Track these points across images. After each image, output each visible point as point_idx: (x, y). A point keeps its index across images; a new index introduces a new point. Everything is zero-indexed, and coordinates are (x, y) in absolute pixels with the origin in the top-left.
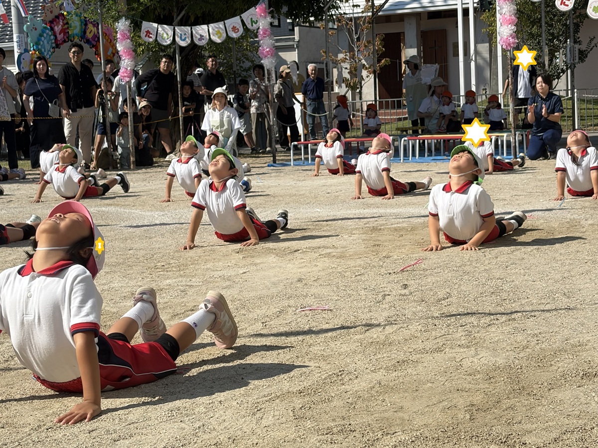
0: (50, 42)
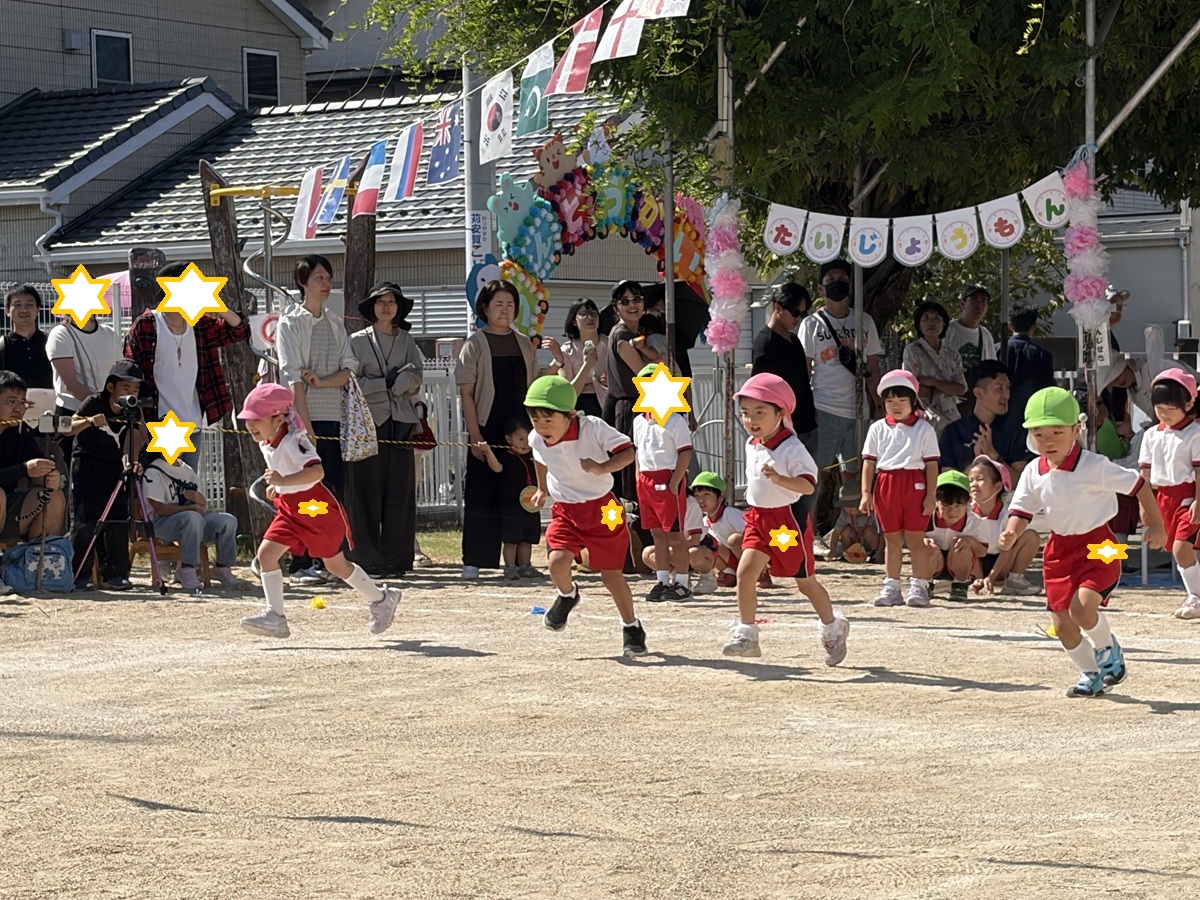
0: (549, 239)
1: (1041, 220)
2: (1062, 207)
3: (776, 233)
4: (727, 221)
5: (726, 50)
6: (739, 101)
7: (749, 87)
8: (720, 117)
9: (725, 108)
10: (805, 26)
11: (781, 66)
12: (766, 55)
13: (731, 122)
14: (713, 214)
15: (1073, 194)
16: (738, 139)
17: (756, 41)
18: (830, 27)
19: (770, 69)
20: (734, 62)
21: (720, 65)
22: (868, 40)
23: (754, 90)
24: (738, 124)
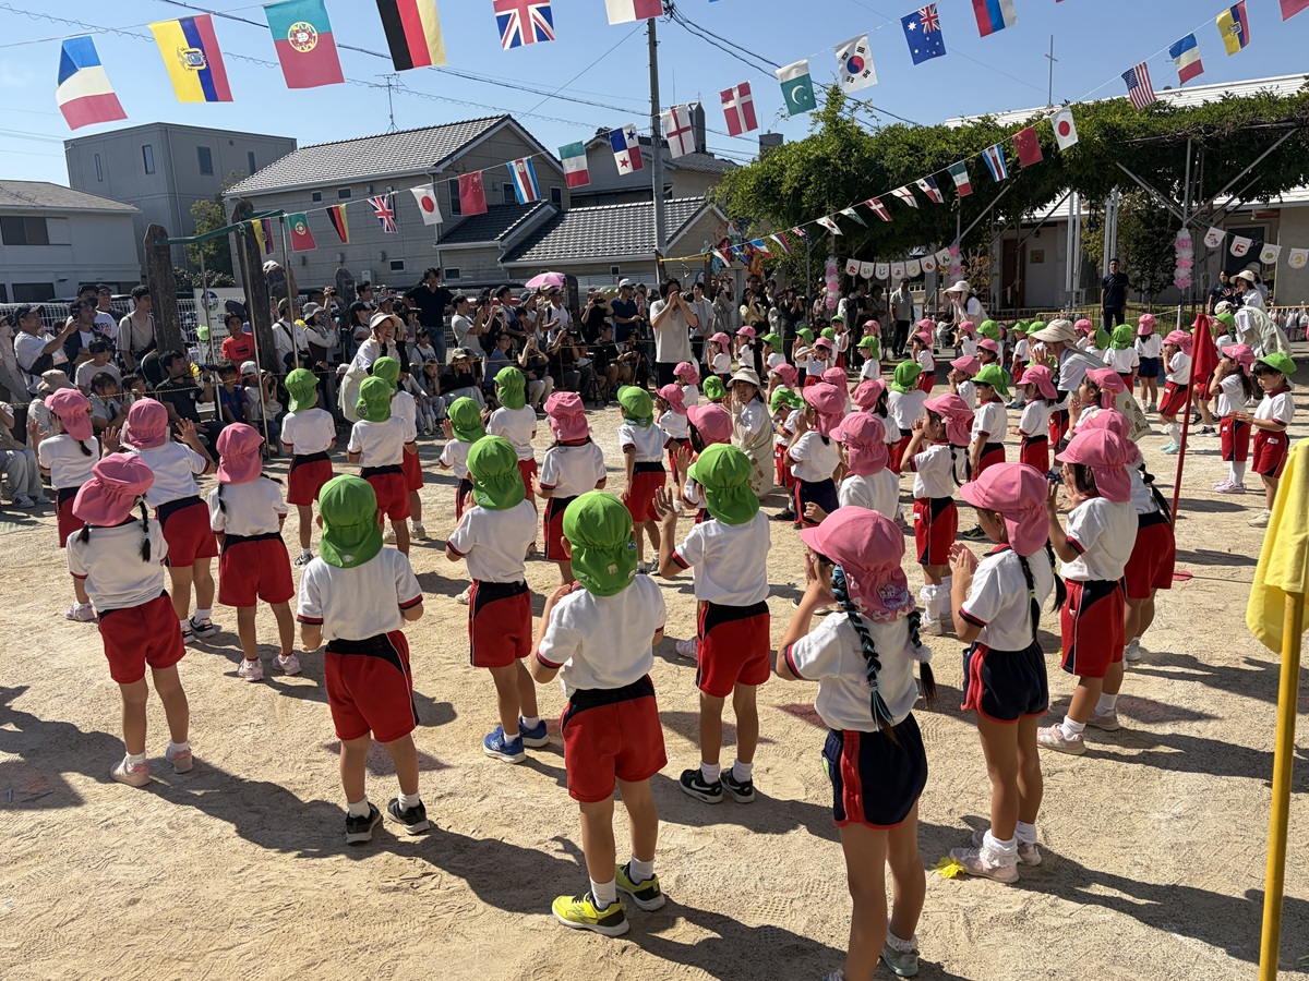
1: (940, 263)
2: (949, 259)
3: (850, 268)
4: (834, 265)
14: (829, 263)
15: (952, 254)
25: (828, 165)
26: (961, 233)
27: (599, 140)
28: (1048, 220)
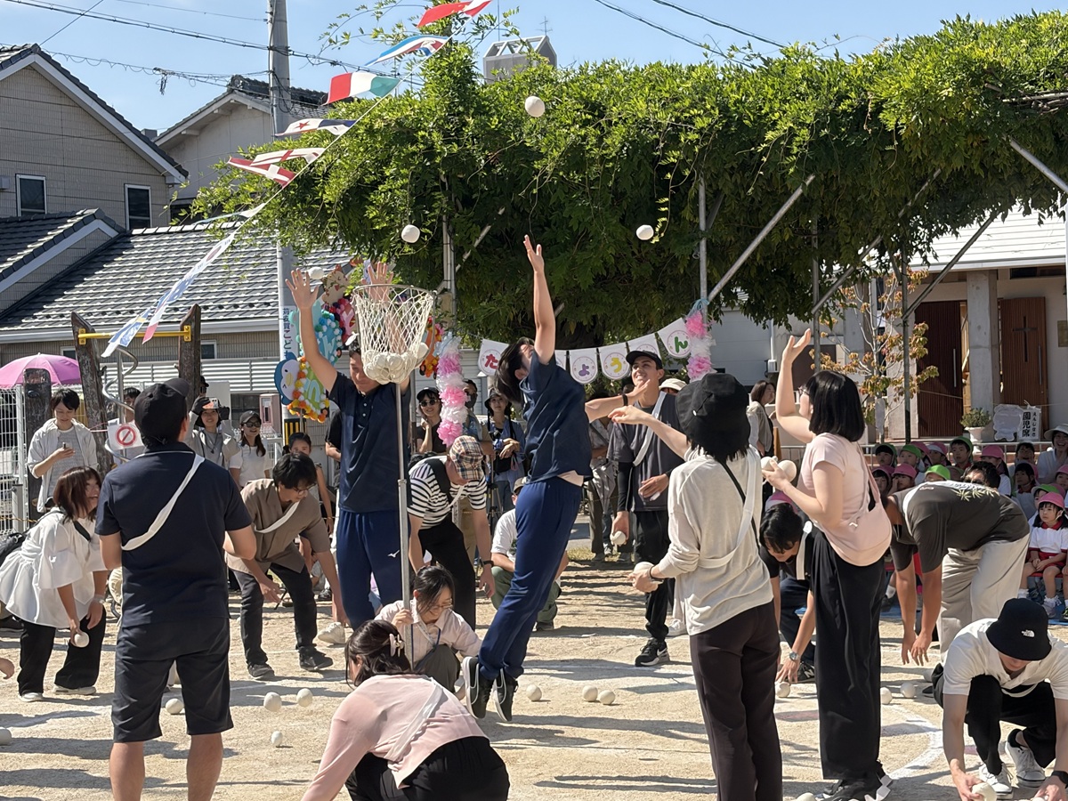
0: (333, 340)
1: (672, 352)
2: (686, 342)
3: (486, 360)
4: (451, 353)
5: (448, 232)
6: (459, 266)
7: (466, 256)
8: (445, 278)
9: (449, 272)
10: (504, 213)
11: (489, 241)
12: (477, 235)
13: (453, 282)
14: (442, 347)
15: (693, 334)
16: (459, 292)
17: (470, 225)
18: (522, 213)
19: (480, 243)
20: (455, 241)
21: (445, 242)
22: (548, 224)
23: (469, 258)
24: (459, 281)
25: (414, 141)
26: (710, 289)
27: (234, 98)
28: (955, 267)
